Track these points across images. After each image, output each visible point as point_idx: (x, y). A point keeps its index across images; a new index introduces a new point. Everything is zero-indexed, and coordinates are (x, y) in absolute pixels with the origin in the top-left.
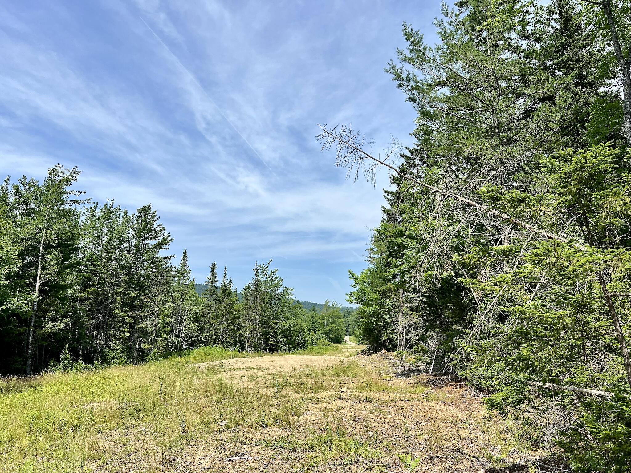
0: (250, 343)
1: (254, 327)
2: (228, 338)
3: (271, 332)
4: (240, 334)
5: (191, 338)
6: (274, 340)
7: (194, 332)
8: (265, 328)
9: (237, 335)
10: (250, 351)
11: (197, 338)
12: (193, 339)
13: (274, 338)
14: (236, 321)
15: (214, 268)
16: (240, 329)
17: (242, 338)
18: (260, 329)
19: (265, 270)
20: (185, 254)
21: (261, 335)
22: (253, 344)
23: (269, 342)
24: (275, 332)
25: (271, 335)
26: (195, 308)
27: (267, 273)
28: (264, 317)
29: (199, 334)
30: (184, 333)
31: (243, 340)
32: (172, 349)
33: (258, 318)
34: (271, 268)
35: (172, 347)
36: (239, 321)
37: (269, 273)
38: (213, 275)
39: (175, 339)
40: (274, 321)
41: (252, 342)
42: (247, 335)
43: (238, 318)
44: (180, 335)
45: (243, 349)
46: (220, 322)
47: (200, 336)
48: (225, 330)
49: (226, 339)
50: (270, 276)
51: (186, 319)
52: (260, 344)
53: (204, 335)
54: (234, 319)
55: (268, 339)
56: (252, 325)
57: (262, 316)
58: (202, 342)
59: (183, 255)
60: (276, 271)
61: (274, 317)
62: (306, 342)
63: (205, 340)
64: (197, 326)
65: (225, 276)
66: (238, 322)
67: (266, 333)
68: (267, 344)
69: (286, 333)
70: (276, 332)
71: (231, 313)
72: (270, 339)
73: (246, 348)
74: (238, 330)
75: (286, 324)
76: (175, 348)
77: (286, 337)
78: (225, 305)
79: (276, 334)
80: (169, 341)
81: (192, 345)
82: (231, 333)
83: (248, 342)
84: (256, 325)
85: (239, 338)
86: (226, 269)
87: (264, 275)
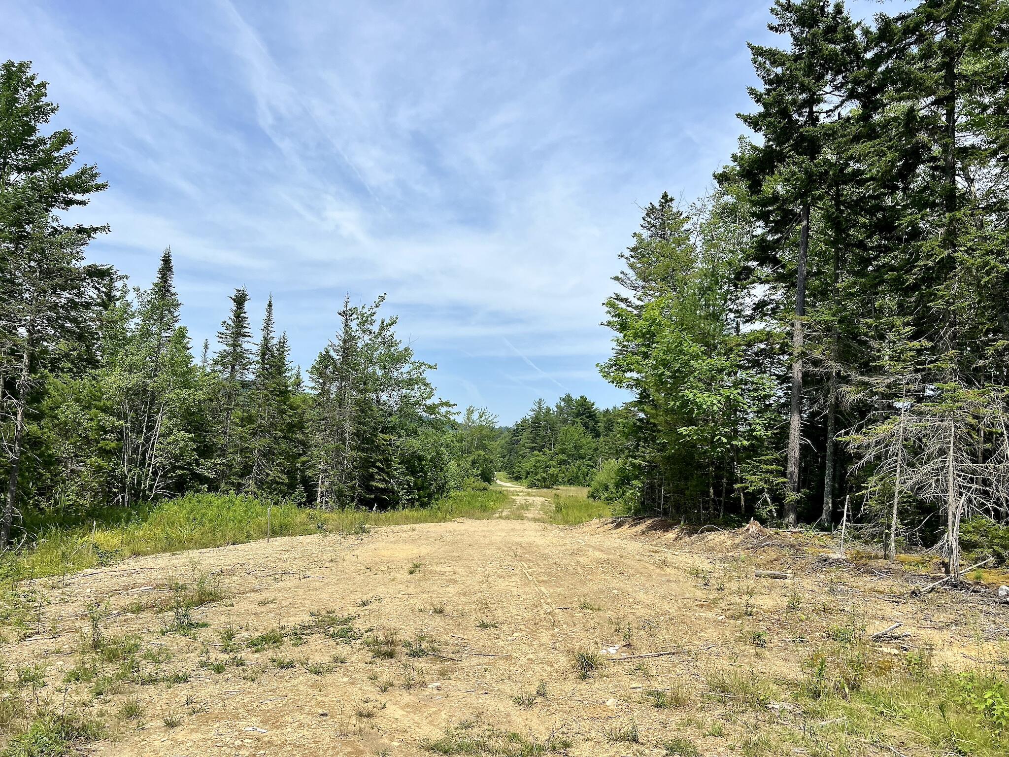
0: (327, 484)
1: (338, 449)
2: (273, 473)
3: (379, 460)
4: (304, 463)
5: (174, 468)
6: (384, 480)
7: (181, 455)
8: (363, 450)
9: (298, 465)
10: (327, 503)
11: (191, 470)
12: (179, 472)
13: (385, 476)
14: (294, 432)
15: (240, 300)
16: (305, 453)
17: (309, 473)
18: (353, 453)
19: (366, 321)
20: (167, 260)
21: (355, 467)
22: (335, 488)
23: (374, 483)
24: (387, 461)
25: (378, 468)
26: (185, 393)
27: (371, 327)
28: (364, 424)
29: (196, 460)
30: (156, 457)
31: (310, 477)
32: (123, 497)
33: (349, 428)
34: (382, 315)
35: (123, 490)
36: (303, 433)
37: (376, 328)
38: (239, 318)
39: (130, 470)
40: (387, 436)
41: (332, 483)
42: (320, 466)
43: (300, 426)
44: (147, 461)
45: (311, 500)
46: (255, 434)
47: (198, 465)
48: (268, 454)
49: (268, 475)
50: (380, 334)
51: (162, 421)
52: (353, 488)
53: (208, 463)
54: (291, 427)
55: (371, 477)
56: (332, 444)
57: (360, 423)
58: (203, 479)
59: (160, 264)
60: (393, 323)
61: (386, 428)
62: (446, 483)
63: (212, 475)
64: (191, 439)
65: (268, 322)
66: (300, 437)
67: (367, 464)
68: (369, 489)
69: (413, 463)
70: (391, 460)
71: (282, 412)
72: (377, 477)
73: (319, 495)
74: (300, 455)
75: (414, 444)
76: (130, 494)
77: (413, 473)
78: (265, 392)
79: (389, 466)
80: (114, 477)
81: (179, 487)
82: (281, 460)
83: (322, 483)
84: (344, 443)
85: (303, 471)
86: (270, 305)
87: (364, 331)
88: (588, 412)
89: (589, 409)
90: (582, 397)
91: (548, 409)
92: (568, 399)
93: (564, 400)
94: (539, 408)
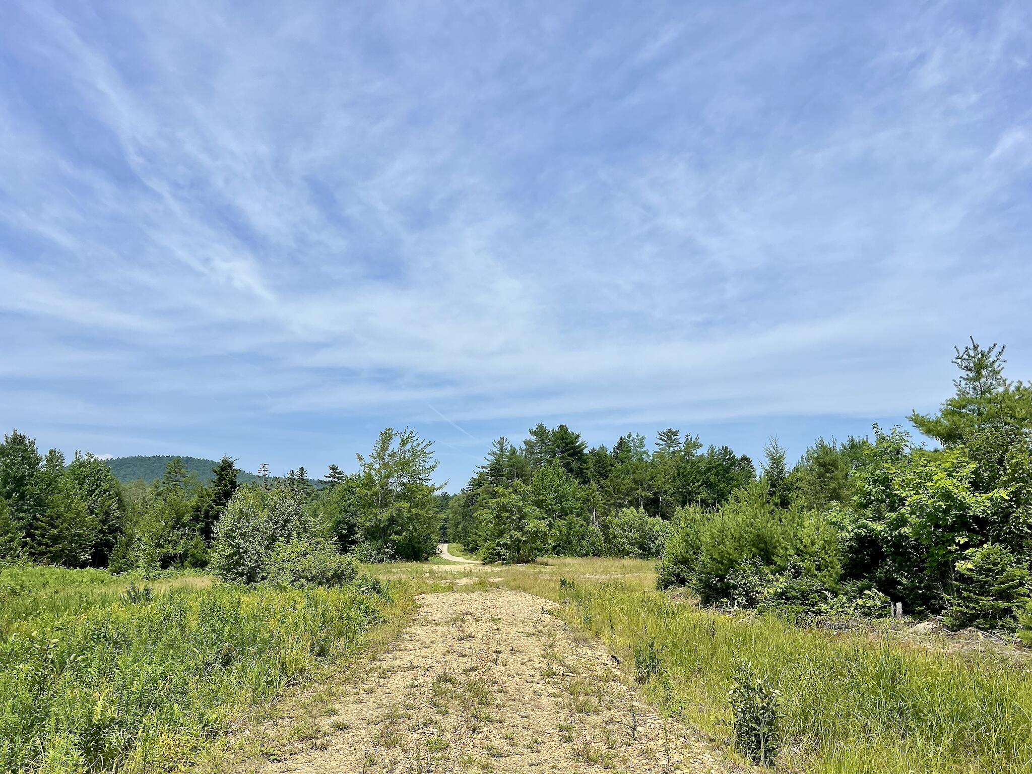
88: (572, 448)
89: (572, 443)
90: (562, 427)
91: (513, 452)
92: (540, 432)
93: (534, 433)
94: (502, 450)
